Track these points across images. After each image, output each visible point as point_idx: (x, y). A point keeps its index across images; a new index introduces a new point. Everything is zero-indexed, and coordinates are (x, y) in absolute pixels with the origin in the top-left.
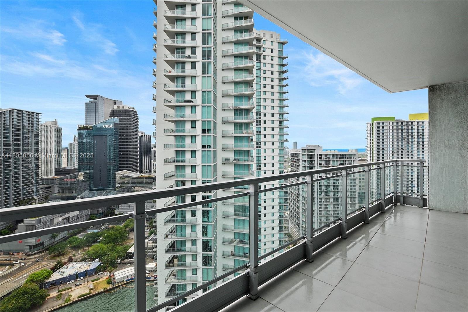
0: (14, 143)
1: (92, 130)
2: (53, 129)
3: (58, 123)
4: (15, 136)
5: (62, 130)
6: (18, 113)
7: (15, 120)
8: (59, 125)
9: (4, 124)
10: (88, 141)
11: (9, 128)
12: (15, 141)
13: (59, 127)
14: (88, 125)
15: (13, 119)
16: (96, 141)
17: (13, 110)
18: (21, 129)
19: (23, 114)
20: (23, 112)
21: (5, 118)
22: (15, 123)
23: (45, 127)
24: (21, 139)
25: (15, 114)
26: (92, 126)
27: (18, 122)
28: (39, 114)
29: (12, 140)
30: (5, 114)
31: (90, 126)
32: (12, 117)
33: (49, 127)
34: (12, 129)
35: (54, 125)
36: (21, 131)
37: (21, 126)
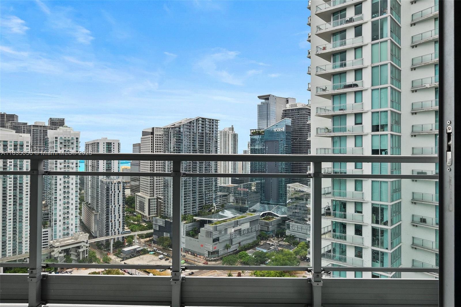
0: (200, 150)
1: (264, 134)
2: (231, 135)
3: (234, 130)
4: (200, 143)
5: (237, 136)
6: (203, 122)
7: (200, 128)
8: (236, 131)
9: (193, 132)
10: (260, 147)
11: (196, 136)
12: (200, 148)
13: (235, 133)
14: (260, 129)
15: (199, 127)
16: (267, 148)
17: (199, 118)
18: (204, 136)
19: (206, 122)
20: (206, 120)
21: (193, 126)
22: (200, 131)
23: (224, 133)
24: (204, 146)
25: (200, 122)
26: (264, 130)
27: (202, 130)
28: (217, 120)
29: (198, 147)
30: (193, 123)
31: (262, 130)
32: (198, 126)
33: (227, 134)
34: (198, 137)
35: (231, 132)
36: (204, 139)
37: (204, 134)
